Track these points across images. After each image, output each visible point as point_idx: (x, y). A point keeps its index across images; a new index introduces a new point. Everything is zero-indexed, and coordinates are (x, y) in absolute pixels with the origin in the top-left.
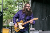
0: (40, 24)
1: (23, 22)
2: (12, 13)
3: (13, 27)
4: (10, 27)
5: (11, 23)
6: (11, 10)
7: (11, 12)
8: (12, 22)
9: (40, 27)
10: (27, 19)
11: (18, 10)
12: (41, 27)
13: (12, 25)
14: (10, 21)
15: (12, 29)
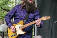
0: (50, 29)
1: (24, 24)
2: (5, 10)
3: (5, 33)
4: (2, 32)
5: (2, 27)
6: (4, 5)
7: (4, 8)
8: (4, 24)
9: (50, 34)
10: (30, 19)
11: (15, 5)
12: (52, 33)
13: (4, 29)
14: (2, 23)
15: (3, 36)
